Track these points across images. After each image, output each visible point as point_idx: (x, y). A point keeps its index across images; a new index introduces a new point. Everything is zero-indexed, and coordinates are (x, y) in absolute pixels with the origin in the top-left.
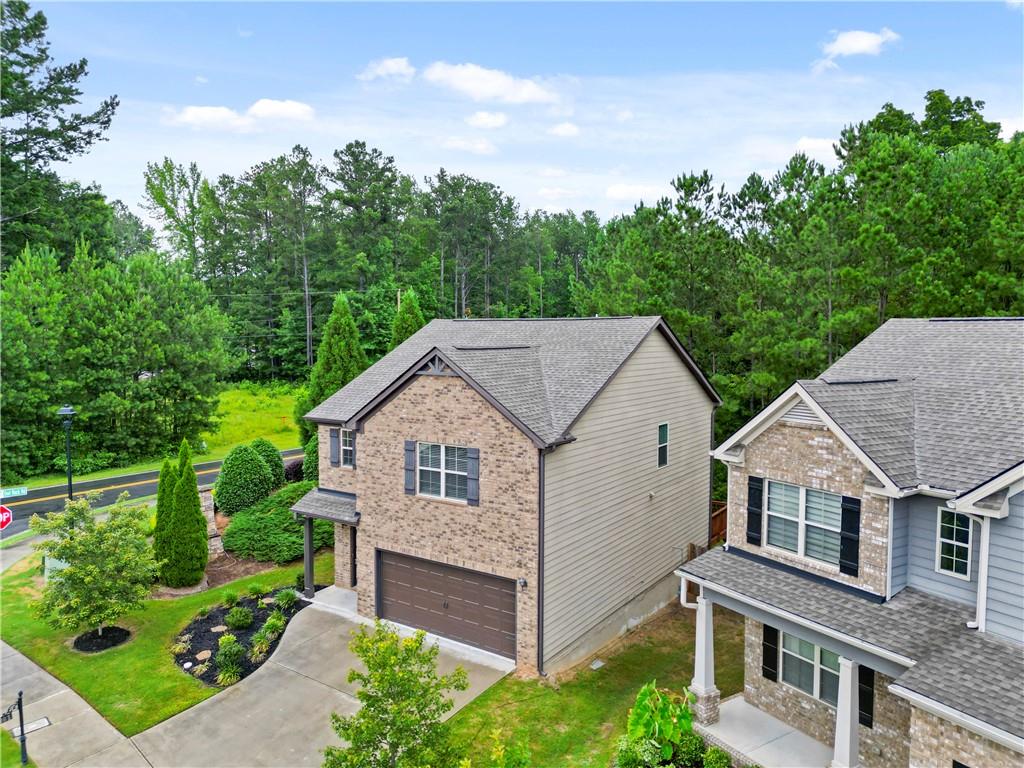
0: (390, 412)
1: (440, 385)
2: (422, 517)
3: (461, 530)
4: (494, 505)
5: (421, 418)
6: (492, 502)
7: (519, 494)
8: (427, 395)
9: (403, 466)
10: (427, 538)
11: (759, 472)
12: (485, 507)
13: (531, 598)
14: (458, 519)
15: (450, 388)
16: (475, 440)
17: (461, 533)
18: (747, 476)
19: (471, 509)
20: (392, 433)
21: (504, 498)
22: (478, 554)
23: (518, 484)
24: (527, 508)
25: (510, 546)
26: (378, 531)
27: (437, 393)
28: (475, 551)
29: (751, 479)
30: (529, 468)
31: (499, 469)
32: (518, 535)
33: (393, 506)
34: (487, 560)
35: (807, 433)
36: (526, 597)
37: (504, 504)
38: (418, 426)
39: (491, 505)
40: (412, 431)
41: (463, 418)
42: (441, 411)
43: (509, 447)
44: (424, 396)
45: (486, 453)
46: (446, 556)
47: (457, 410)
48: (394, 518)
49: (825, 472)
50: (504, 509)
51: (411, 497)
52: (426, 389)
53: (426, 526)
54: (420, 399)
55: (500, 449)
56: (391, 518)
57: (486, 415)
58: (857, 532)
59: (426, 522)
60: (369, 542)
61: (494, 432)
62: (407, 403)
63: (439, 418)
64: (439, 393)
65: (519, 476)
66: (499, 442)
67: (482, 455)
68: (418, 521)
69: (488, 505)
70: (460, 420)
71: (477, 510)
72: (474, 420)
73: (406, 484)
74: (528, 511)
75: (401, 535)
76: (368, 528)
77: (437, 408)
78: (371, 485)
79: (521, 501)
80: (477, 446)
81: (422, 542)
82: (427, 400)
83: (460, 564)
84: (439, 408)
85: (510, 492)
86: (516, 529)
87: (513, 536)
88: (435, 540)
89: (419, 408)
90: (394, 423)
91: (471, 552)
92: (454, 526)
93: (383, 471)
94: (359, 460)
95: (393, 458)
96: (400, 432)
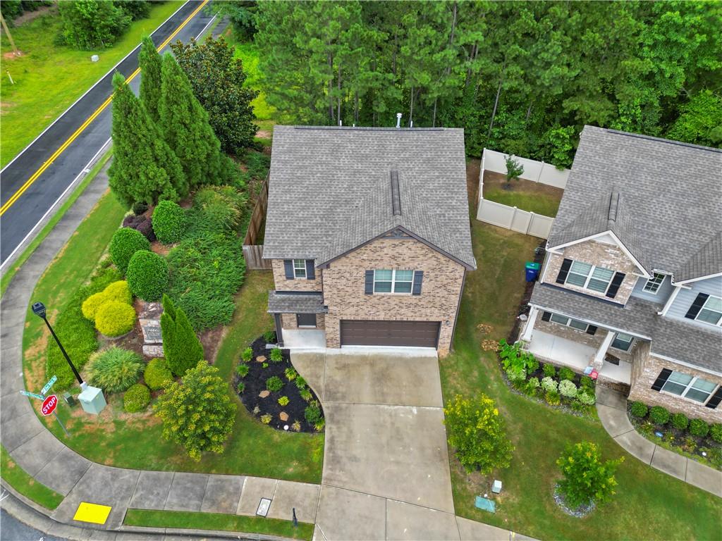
1: (396, 242)
2: (378, 303)
3: (406, 306)
4: (431, 294)
5: (379, 258)
7: (449, 288)
9: (364, 281)
10: (381, 311)
11: (571, 257)
12: (425, 295)
14: (404, 302)
16: (421, 267)
18: (562, 258)
19: (414, 297)
21: (439, 290)
22: (418, 314)
23: (449, 284)
25: (440, 309)
27: (393, 246)
28: (416, 313)
29: (565, 259)
30: (458, 277)
31: (437, 279)
32: (445, 304)
33: (354, 301)
35: (605, 247)
37: (438, 293)
38: (377, 262)
39: (429, 294)
40: (371, 266)
43: (444, 269)
45: (428, 272)
46: (395, 317)
47: (409, 253)
48: (355, 305)
49: (610, 262)
50: (437, 295)
51: (369, 295)
53: (381, 307)
54: (379, 249)
55: (439, 270)
56: (353, 306)
57: (431, 255)
58: (620, 284)
59: (380, 305)
61: (435, 263)
63: (394, 258)
64: (395, 246)
65: (450, 281)
66: (437, 267)
67: (425, 273)
68: (374, 305)
69: (427, 294)
71: (418, 297)
72: (421, 257)
74: (453, 294)
75: (361, 312)
76: (333, 312)
78: (336, 292)
79: (450, 291)
80: (422, 270)
81: (378, 314)
82: (385, 250)
83: (405, 319)
84: (394, 253)
85: (443, 288)
86: (444, 302)
87: (442, 305)
88: (387, 312)
89: (378, 253)
90: (357, 262)
91: (412, 314)
92: (401, 305)
93: (347, 285)
94: (326, 281)
95: (355, 279)
96: (361, 266)
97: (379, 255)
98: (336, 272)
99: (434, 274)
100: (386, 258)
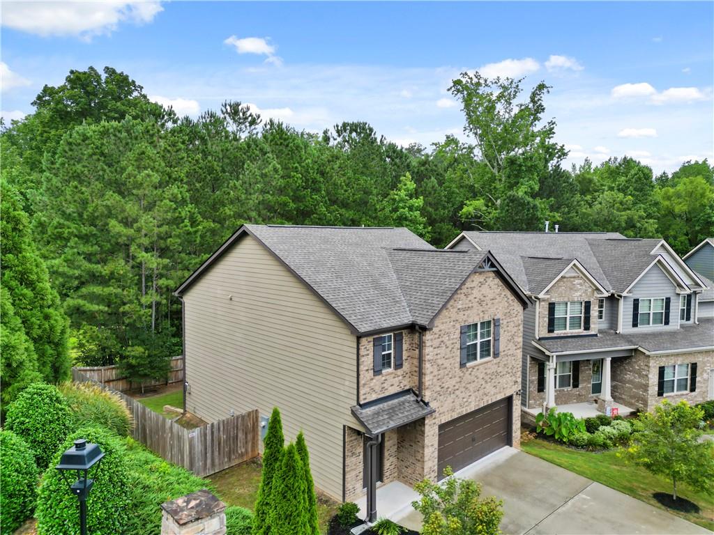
0: (452, 307)
1: (483, 279)
2: (470, 381)
3: (490, 378)
5: (470, 305)
6: (504, 351)
7: (515, 340)
9: (459, 346)
10: (472, 395)
11: (553, 300)
14: (488, 372)
15: (487, 280)
17: (490, 380)
18: (547, 303)
19: (494, 361)
20: (452, 323)
21: (510, 345)
23: (515, 334)
24: (518, 347)
25: (511, 374)
26: (441, 410)
28: (497, 388)
29: (550, 304)
30: (519, 322)
32: (514, 366)
33: (451, 384)
34: (502, 390)
35: (572, 279)
36: (517, 401)
37: (509, 350)
38: (469, 312)
39: (504, 353)
40: (464, 318)
41: (492, 299)
42: (482, 298)
43: (512, 312)
44: (472, 289)
46: (483, 401)
47: (490, 294)
48: (452, 392)
49: (579, 294)
50: (509, 353)
51: (463, 369)
52: (474, 283)
53: (472, 387)
54: (470, 291)
56: (450, 393)
57: (503, 294)
58: (589, 313)
59: (472, 384)
61: (506, 304)
62: (463, 296)
63: (480, 303)
64: (481, 284)
65: (516, 329)
66: (508, 311)
67: (501, 322)
68: (467, 386)
70: (491, 302)
71: (497, 360)
72: (498, 298)
73: (460, 360)
75: (457, 403)
77: (479, 296)
78: (437, 373)
81: (470, 400)
82: (474, 291)
83: (490, 402)
85: (512, 341)
87: (512, 368)
88: (477, 393)
89: (469, 298)
90: (454, 314)
91: (494, 390)
92: (486, 378)
93: (446, 357)
94: (428, 355)
95: (452, 344)
96: (457, 320)
97: (470, 301)
98: (437, 336)
99: (506, 321)
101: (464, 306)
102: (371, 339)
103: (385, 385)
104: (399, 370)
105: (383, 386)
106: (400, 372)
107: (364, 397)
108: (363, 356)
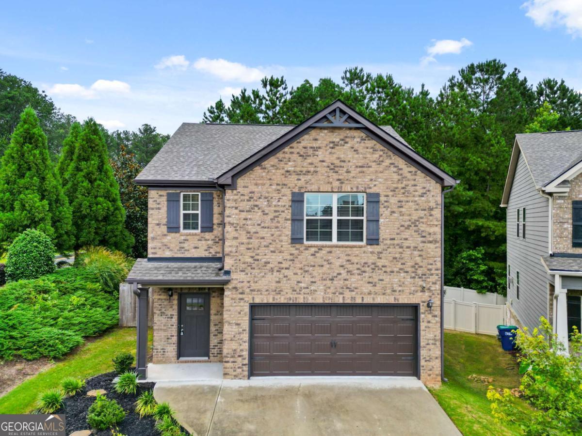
0: (273, 166)
1: (336, 137)
2: (312, 264)
3: (358, 269)
4: (395, 242)
5: (312, 169)
6: (394, 239)
7: (422, 229)
8: (320, 148)
9: (289, 217)
10: (319, 283)
11: (581, 197)
12: (386, 244)
13: (435, 316)
14: (355, 260)
15: (347, 140)
16: (375, 185)
17: (358, 272)
19: (370, 248)
20: (274, 187)
21: (407, 234)
22: (378, 288)
23: (421, 220)
24: (431, 239)
25: (413, 275)
26: (254, 286)
27: (331, 145)
28: (375, 286)
29: (575, 202)
30: (432, 204)
31: (401, 209)
32: (421, 264)
33: (275, 258)
34: (389, 291)
36: (430, 316)
37: (406, 239)
38: (309, 177)
39: (392, 242)
40: (300, 184)
41: (361, 167)
42: (337, 162)
43: (412, 189)
44: (315, 149)
45: (387, 196)
46: (342, 296)
47: (356, 159)
48: (276, 269)
50: (406, 244)
51: (298, 246)
52: (319, 142)
53: (317, 272)
54: (310, 152)
55: (403, 191)
56: (272, 270)
57: (387, 162)
59: (317, 268)
60: (242, 299)
61: (396, 177)
62: (295, 156)
63: (333, 168)
64: (335, 145)
65: (422, 214)
66: (400, 186)
67: (382, 199)
68: (307, 268)
69: (389, 242)
70: (359, 169)
71: (376, 249)
72: (374, 167)
73: (292, 234)
74: (430, 242)
75: (285, 286)
76: (239, 285)
77: (330, 159)
78: (245, 241)
79: (424, 234)
80: (378, 191)
81: (313, 288)
82: (320, 153)
83: (359, 301)
84: (333, 159)
85: (413, 228)
86: (418, 259)
87: (416, 266)
88: (329, 283)
89: (309, 160)
90: (278, 176)
91: (370, 287)
92: (350, 267)
93: (263, 225)
94: (228, 216)
95: (275, 211)
96: (285, 185)
97: (311, 164)
98: (247, 198)
99: (397, 199)
100: (322, 170)
101: (298, 169)
102: (164, 192)
103: (185, 245)
104: (207, 234)
105: (182, 245)
106: (207, 235)
107: (153, 251)
108: (152, 209)
